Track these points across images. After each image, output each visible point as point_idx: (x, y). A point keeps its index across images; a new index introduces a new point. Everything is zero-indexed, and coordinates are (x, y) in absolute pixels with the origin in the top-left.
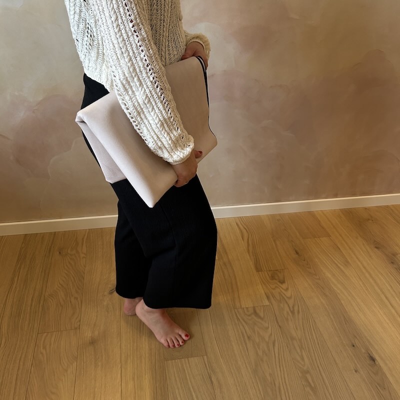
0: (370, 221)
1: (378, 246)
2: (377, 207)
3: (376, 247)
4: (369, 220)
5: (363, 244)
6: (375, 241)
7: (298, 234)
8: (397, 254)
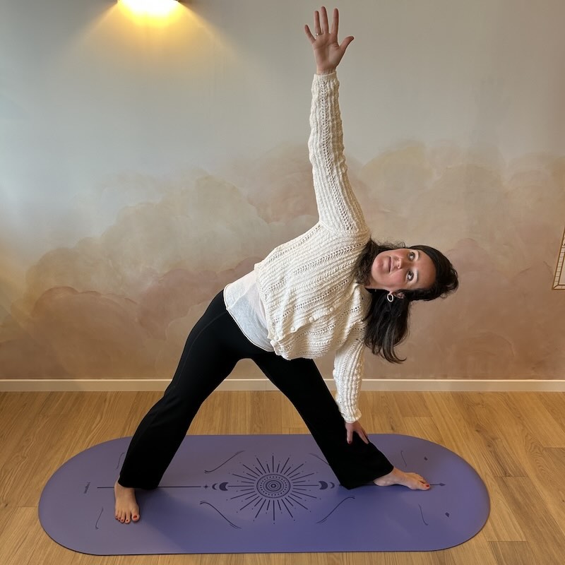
0: (480, 406)
1: (479, 429)
2: (492, 392)
3: (477, 431)
4: (479, 404)
5: (465, 427)
6: (478, 424)
7: (399, 412)
8: (497, 438)
